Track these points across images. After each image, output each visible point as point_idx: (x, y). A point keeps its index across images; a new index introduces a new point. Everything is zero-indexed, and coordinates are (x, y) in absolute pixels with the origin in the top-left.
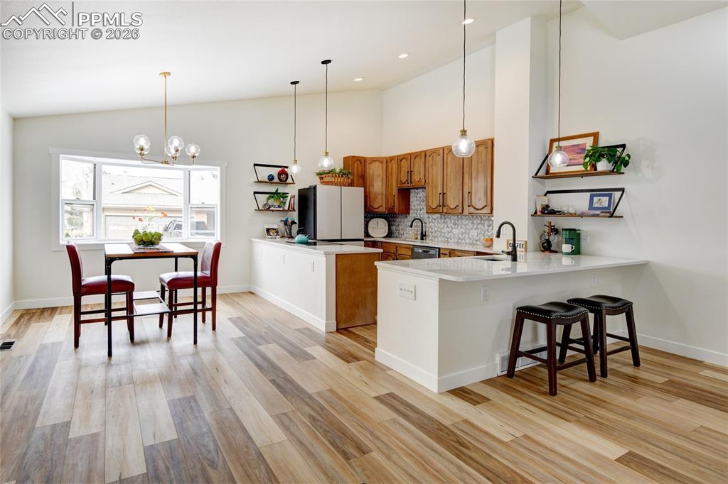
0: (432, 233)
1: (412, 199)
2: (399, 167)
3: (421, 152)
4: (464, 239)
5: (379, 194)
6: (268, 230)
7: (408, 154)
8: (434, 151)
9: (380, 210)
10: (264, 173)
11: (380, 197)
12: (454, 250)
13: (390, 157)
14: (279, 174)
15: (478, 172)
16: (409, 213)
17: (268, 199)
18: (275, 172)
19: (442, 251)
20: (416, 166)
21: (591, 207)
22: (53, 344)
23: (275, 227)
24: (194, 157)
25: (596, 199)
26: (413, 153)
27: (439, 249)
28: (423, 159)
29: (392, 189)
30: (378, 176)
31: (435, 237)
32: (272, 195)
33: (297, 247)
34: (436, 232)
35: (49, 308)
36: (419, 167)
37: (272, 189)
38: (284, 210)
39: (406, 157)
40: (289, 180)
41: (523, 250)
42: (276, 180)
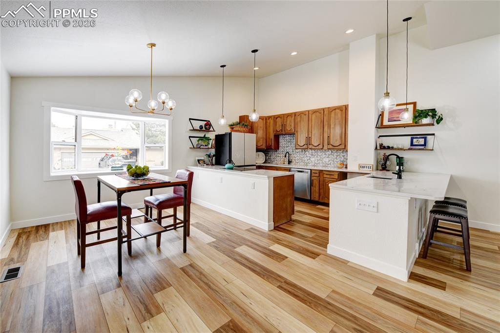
0: (295, 160)
1: (280, 141)
2: (275, 123)
3: (292, 114)
4: (319, 163)
5: (261, 138)
6: (199, 161)
7: (282, 114)
8: (301, 113)
9: (262, 147)
10: (197, 124)
11: (262, 140)
12: (322, 170)
13: (268, 117)
14: (206, 125)
15: (335, 125)
16: (278, 149)
17: (198, 141)
18: (203, 123)
19: (313, 171)
20: (288, 122)
21: (412, 144)
22: (58, 265)
23: (203, 158)
24: (171, 109)
25: (415, 140)
26: (285, 114)
27: (311, 170)
28: (293, 118)
29: (269, 135)
30: (261, 127)
31: (297, 163)
32: (201, 138)
33: (226, 171)
34: (298, 159)
35: (42, 226)
36: (290, 122)
37: (201, 135)
38: (209, 148)
39: (281, 116)
40: (211, 129)
41: (371, 170)
42: (204, 129)
